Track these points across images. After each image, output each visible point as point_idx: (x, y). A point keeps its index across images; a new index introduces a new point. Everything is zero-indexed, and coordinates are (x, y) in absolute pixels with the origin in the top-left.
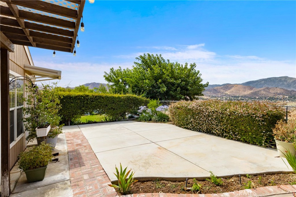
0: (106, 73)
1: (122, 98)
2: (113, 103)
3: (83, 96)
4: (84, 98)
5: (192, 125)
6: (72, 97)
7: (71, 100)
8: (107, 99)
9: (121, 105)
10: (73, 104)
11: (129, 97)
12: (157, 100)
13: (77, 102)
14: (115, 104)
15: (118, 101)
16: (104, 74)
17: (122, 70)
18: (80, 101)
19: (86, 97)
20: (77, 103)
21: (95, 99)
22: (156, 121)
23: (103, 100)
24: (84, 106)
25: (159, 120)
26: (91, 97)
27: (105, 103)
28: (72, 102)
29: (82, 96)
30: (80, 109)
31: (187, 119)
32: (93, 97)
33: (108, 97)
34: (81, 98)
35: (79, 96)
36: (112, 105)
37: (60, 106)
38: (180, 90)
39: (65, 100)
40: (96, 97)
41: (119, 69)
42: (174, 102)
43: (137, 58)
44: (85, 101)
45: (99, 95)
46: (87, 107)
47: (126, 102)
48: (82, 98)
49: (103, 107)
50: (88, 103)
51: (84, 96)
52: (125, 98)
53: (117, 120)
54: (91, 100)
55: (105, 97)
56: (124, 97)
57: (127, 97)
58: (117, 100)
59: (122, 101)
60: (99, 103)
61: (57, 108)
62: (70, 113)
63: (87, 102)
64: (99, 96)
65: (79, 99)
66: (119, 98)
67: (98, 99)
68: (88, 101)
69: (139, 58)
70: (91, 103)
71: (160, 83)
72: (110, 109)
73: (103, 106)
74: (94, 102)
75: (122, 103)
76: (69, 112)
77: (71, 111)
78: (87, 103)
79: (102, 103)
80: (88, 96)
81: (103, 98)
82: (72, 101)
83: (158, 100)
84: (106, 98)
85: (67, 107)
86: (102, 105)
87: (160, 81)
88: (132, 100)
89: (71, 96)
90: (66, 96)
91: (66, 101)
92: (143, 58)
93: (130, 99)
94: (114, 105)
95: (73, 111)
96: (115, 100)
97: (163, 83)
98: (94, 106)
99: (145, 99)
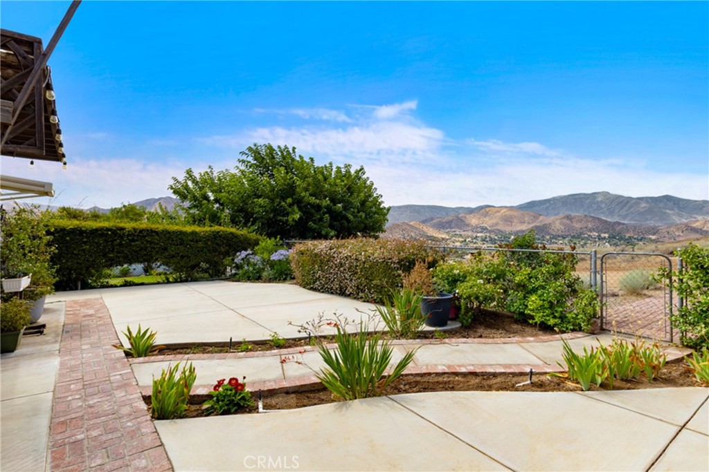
0: (175, 179)
1: (202, 233)
2: (181, 244)
3: (110, 230)
4: (112, 233)
5: (321, 283)
6: (85, 232)
7: (83, 238)
8: (167, 236)
9: (199, 249)
10: (88, 247)
11: (219, 232)
12: (276, 238)
13: (96, 241)
14: (186, 247)
15: (191, 241)
16: (172, 182)
17: (215, 174)
18: (105, 240)
19: (118, 231)
20: (96, 243)
21: (138, 235)
22: (270, 280)
23: (156, 237)
24: (113, 251)
25: (276, 278)
26: (129, 231)
27: (162, 244)
28: (85, 243)
29: (108, 229)
30: (105, 255)
31: (314, 273)
32: (135, 232)
33: (169, 233)
34: (108, 234)
35: (102, 229)
36: (178, 248)
37: (54, 248)
38: (329, 218)
39: (68, 238)
40: (141, 231)
41: (209, 170)
42: (301, 243)
43: (243, 153)
44: (116, 240)
45: (149, 228)
46: (119, 253)
47: (209, 243)
48: (110, 233)
49: (157, 252)
50: (123, 245)
51: (114, 229)
52: (207, 234)
53: (190, 279)
54: (130, 238)
55: (163, 231)
56: (207, 232)
57: (213, 232)
58: (190, 238)
59: (200, 241)
60: (149, 245)
61: (46, 252)
62: (80, 264)
63: (121, 242)
64: (148, 230)
65: (102, 235)
66: (194, 233)
67: (146, 236)
68: (124, 240)
69: (247, 152)
70: (130, 245)
71: (290, 205)
72: (173, 256)
73: (157, 249)
74: (137, 243)
75: (200, 244)
76: (77, 263)
77: (84, 260)
78: (121, 244)
79: (156, 244)
80: (122, 229)
81: (157, 233)
82: (85, 240)
83: (278, 239)
84: (165, 235)
85: (75, 252)
86: (154, 248)
87: (289, 200)
88: (224, 238)
89: (83, 229)
90: (71, 229)
91: (71, 239)
92: (255, 152)
93: (220, 236)
94: (181, 247)
95: (88, 261)
96: (184, 238)
97: (296, 205)
98: (137, 251)
99: (253, 236)
